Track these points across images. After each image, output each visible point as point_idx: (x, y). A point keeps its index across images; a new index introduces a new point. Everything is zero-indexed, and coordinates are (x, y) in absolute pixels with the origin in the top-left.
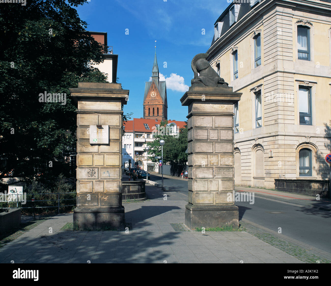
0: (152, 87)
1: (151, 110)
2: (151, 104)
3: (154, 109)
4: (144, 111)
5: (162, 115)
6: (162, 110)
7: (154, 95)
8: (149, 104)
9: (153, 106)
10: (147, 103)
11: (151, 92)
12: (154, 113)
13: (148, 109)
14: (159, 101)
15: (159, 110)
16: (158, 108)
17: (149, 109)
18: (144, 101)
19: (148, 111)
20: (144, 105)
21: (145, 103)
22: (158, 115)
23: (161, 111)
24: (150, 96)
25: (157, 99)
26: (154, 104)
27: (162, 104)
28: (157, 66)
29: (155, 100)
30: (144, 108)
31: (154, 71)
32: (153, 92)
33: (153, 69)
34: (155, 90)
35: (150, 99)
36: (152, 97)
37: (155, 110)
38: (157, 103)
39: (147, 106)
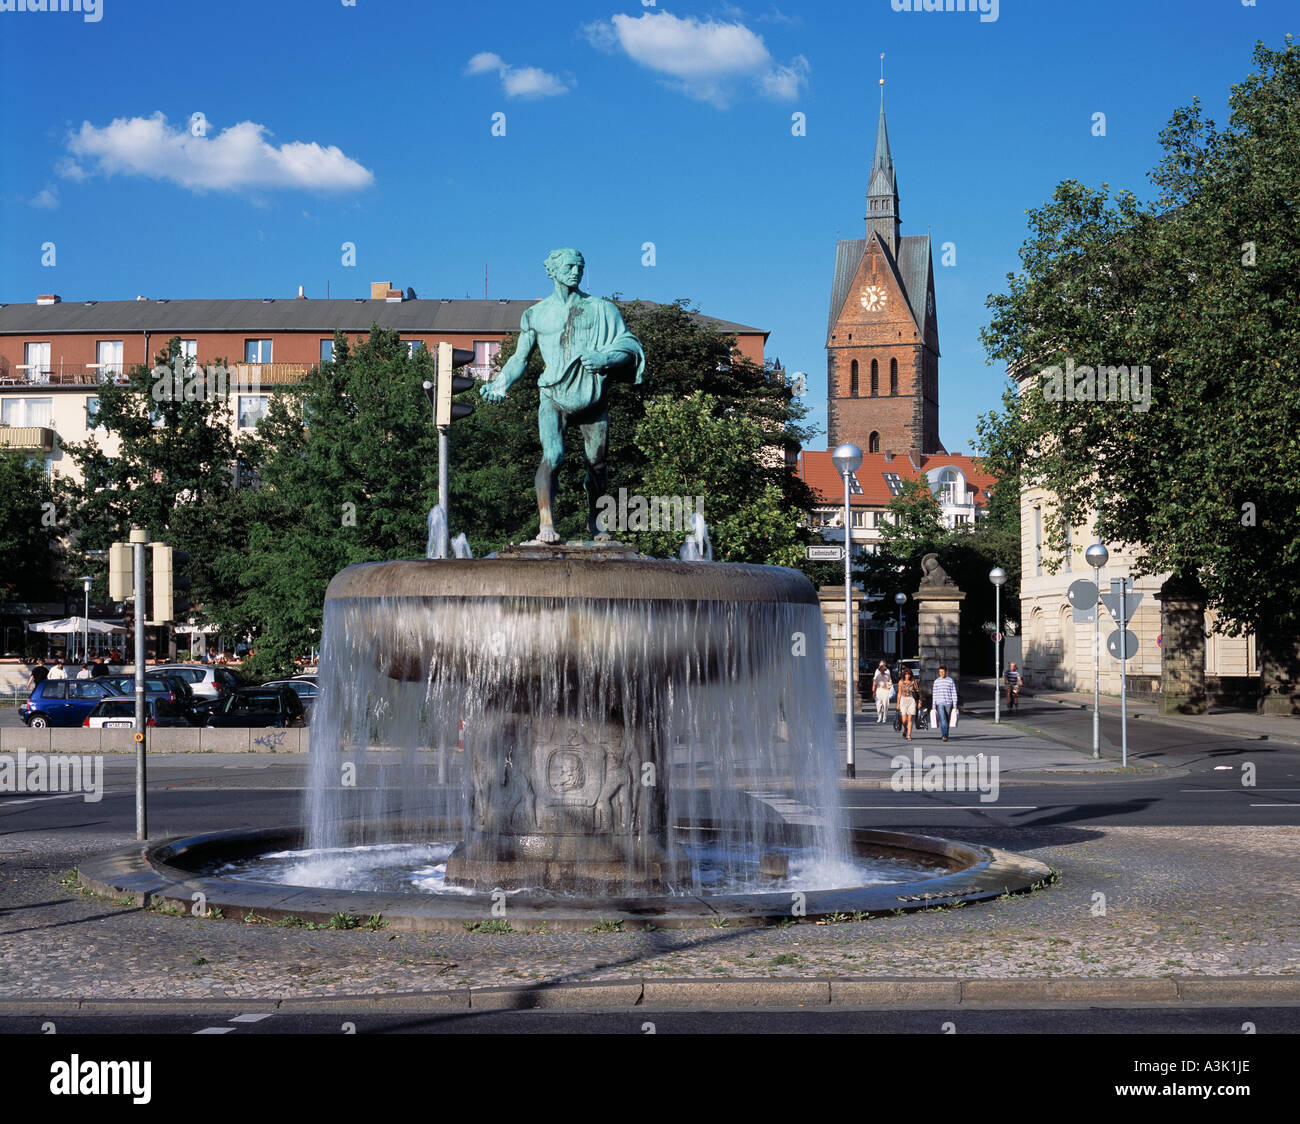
0: (868, 267)
1: (864, 372)
2: (865, 343)
3: (874, 363)
4: (830, 374)
5: (913, 392)
6: (914, 369)
7: (877, 302)
8: (855, 341)
9: (870, 350)
10: (843, 340)
11: (865, 290)
12: (874, 385)
13: (849, 364)
14: (898, 328)
15: (899, 371)
16: (894, 362)
17: (855, 364)
18: (830, 330)
19: (849, 375)
20: (830, 349)
21: (834, 337)
22: (894, 393)
23: (908, 375)
24: (858, 305)
25: (891, 318)
26: (875, 343)
27: (912, 340)
28: (891, 168)
29: (880, 323)
30: (831, 360)
31: (874, 192)
32: (874, 288)
33: (871, 182)
34: (880, 277)
35: (859, 319)
36: (866, 313)
37: (879, 368)
38: (889, 338)
39: (845, 353)
